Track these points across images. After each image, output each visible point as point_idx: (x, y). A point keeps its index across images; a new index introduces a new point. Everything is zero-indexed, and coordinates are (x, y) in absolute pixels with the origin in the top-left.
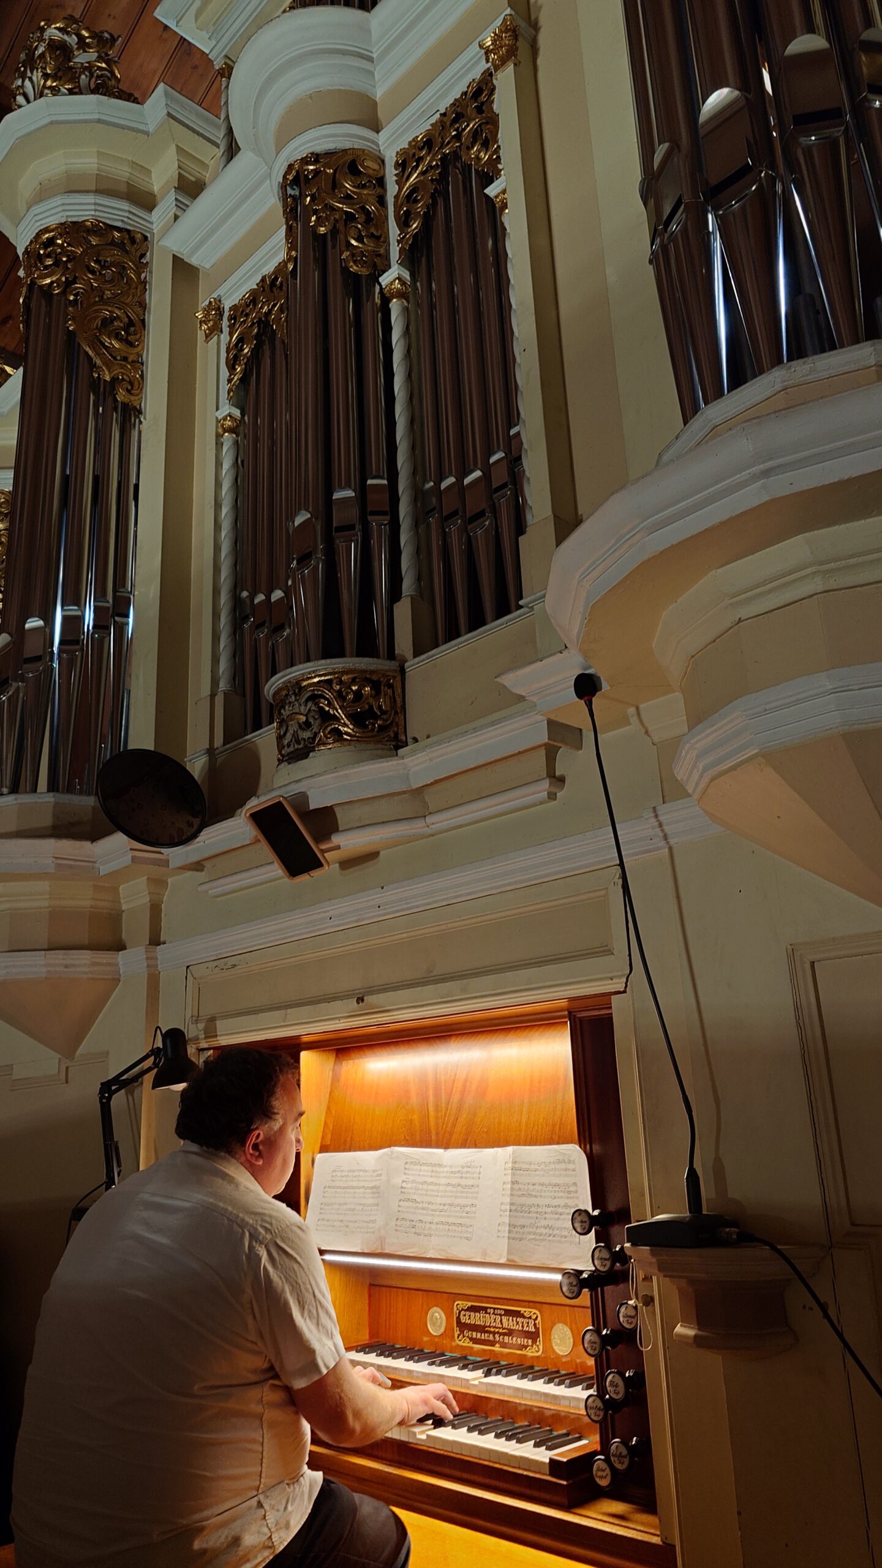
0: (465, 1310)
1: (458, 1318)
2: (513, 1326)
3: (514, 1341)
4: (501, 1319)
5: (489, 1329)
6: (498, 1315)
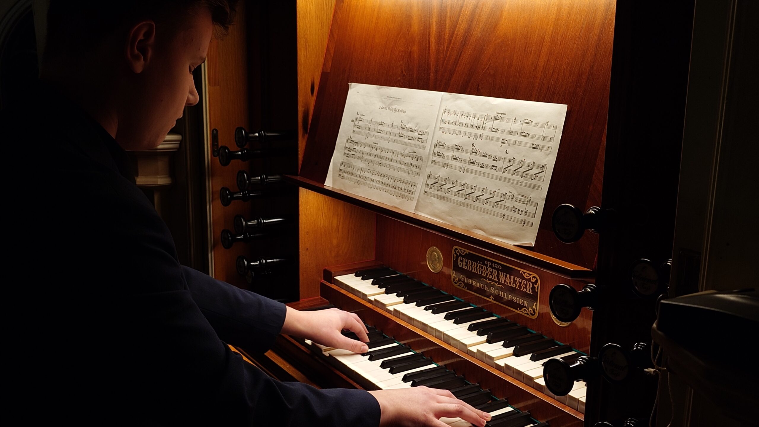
0: (463, 256)
1: (456, 262)
2: (510, 283)
3: (509, 298)
4: (498, 273)
5: (485, 280)
6: (495, 268)
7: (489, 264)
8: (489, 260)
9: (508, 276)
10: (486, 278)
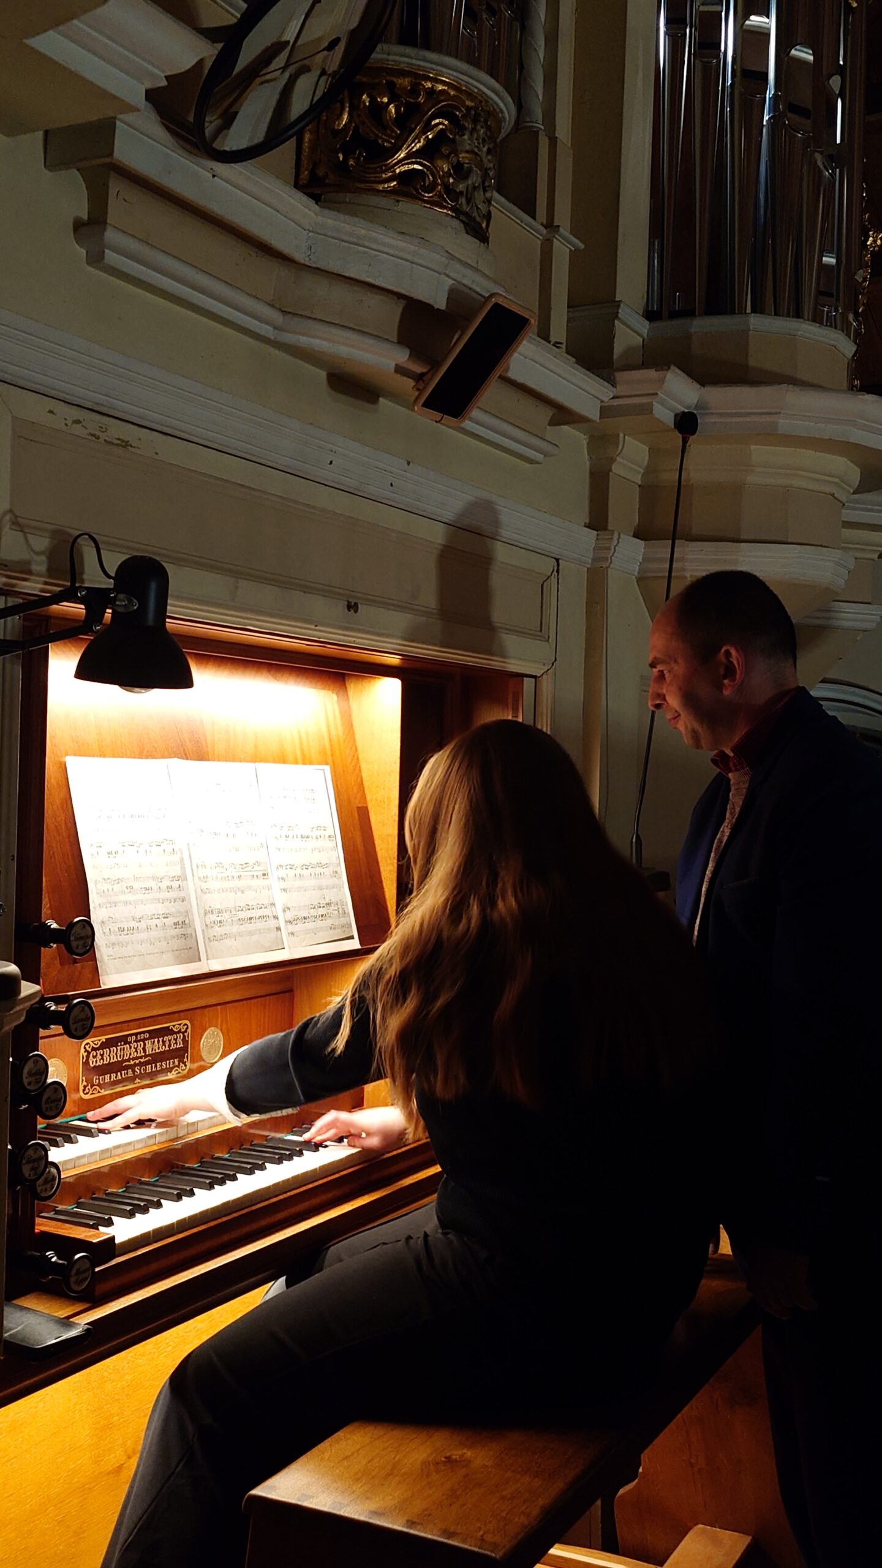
2: (159, 1048)
3: (158, 1066)
4: (145, 1044)
5: (127, 1063)
6: (139, 1041)
7: (134, 1037)
8: (131, 1035)
9: (156, 1040)
10: (128, 1060)
